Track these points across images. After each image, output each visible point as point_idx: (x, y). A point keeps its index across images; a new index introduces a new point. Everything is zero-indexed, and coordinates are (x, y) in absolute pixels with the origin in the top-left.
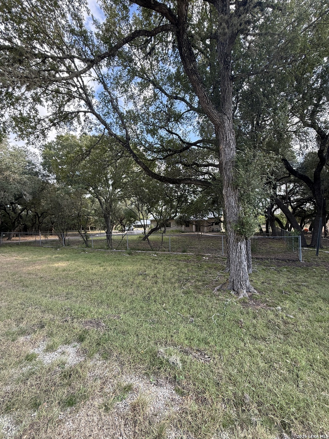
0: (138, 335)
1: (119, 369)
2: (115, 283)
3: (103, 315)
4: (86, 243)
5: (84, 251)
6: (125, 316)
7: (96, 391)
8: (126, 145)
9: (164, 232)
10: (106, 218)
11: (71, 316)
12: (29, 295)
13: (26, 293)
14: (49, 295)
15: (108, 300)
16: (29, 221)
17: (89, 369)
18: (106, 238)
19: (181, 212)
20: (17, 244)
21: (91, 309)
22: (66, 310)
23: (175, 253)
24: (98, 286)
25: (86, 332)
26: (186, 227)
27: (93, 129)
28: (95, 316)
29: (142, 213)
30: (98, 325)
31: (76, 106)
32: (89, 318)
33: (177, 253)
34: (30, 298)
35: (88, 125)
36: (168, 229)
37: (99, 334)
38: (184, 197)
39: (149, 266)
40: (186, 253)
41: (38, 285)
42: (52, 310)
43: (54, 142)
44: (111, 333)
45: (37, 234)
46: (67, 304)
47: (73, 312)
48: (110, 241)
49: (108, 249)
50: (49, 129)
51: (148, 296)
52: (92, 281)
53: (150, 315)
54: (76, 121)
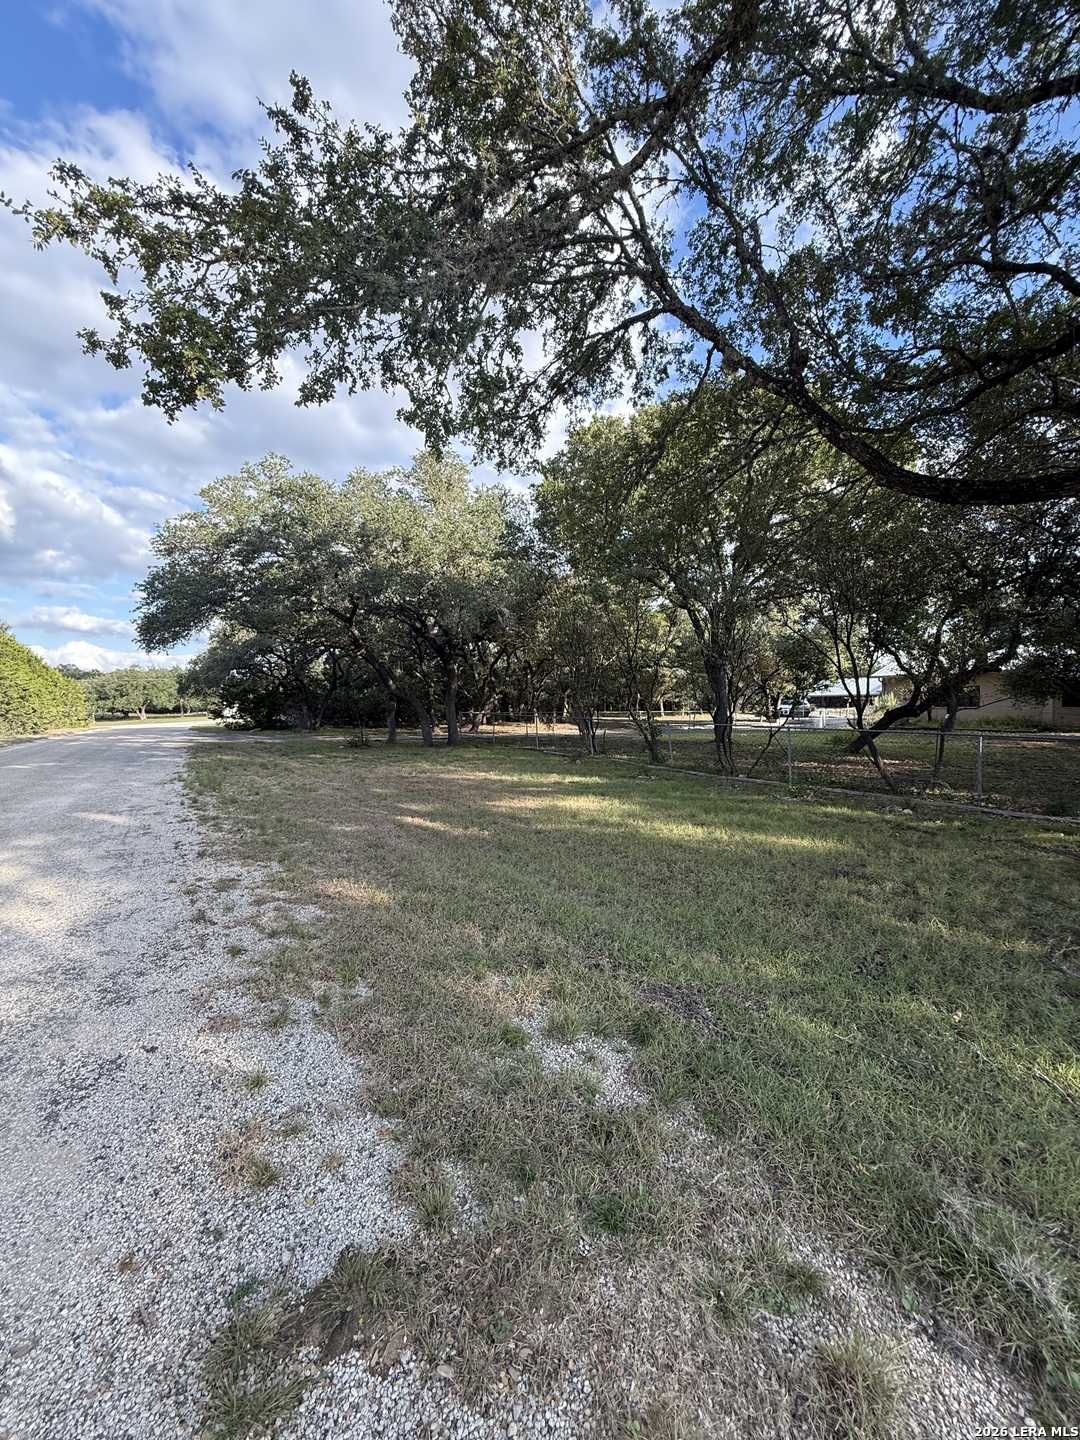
0: (837, 1097)
1: (767, 1191)
2: (747, 887)
3: (705, 980)
4: (651, 750)
5: (646, 772)
6: (786, 1009)
7: (686, 1228)
8: (790, 387)
9: (948, 725)
10: (713, 669)
11: (611, 955)
12: (512, 871)
13: (505, 866)
14: (555, 881)
15: (723, 938)
16: (513, 683)
17: (664, 1141)
18: (712, 737)
19: (1040, 641)
20: (491, 742)
21: (668, 953)
22: (596, 935)
23: (1005, 813)
24: (689, 884)
25: (653, 1017)
26: (1065, 704)
27: (671, 370)
28: (681, 979)
29: (848, 647)
30: (691, 1009)
31: (617, 310)
32: (661, 978)
33: (1018, 814)
34: (514, 881)
35: (654, 361)
36: (963, 714)
37: (695, 1040)
38: (1065, 571)
39: (877, 846)
40: (1069, 819)
41: (532, 850)
42: (561, 924)
43: (564, 455)
44: (734, 1050)
45: (529, 720)
46: (602, 918)
47: (617, 948)
48: (727, 747)
49: (719, 772)
50: (549, 409)
51: (878, 959)
52: (669, 865)
53: (892, 1037)
54: (618, 362)
